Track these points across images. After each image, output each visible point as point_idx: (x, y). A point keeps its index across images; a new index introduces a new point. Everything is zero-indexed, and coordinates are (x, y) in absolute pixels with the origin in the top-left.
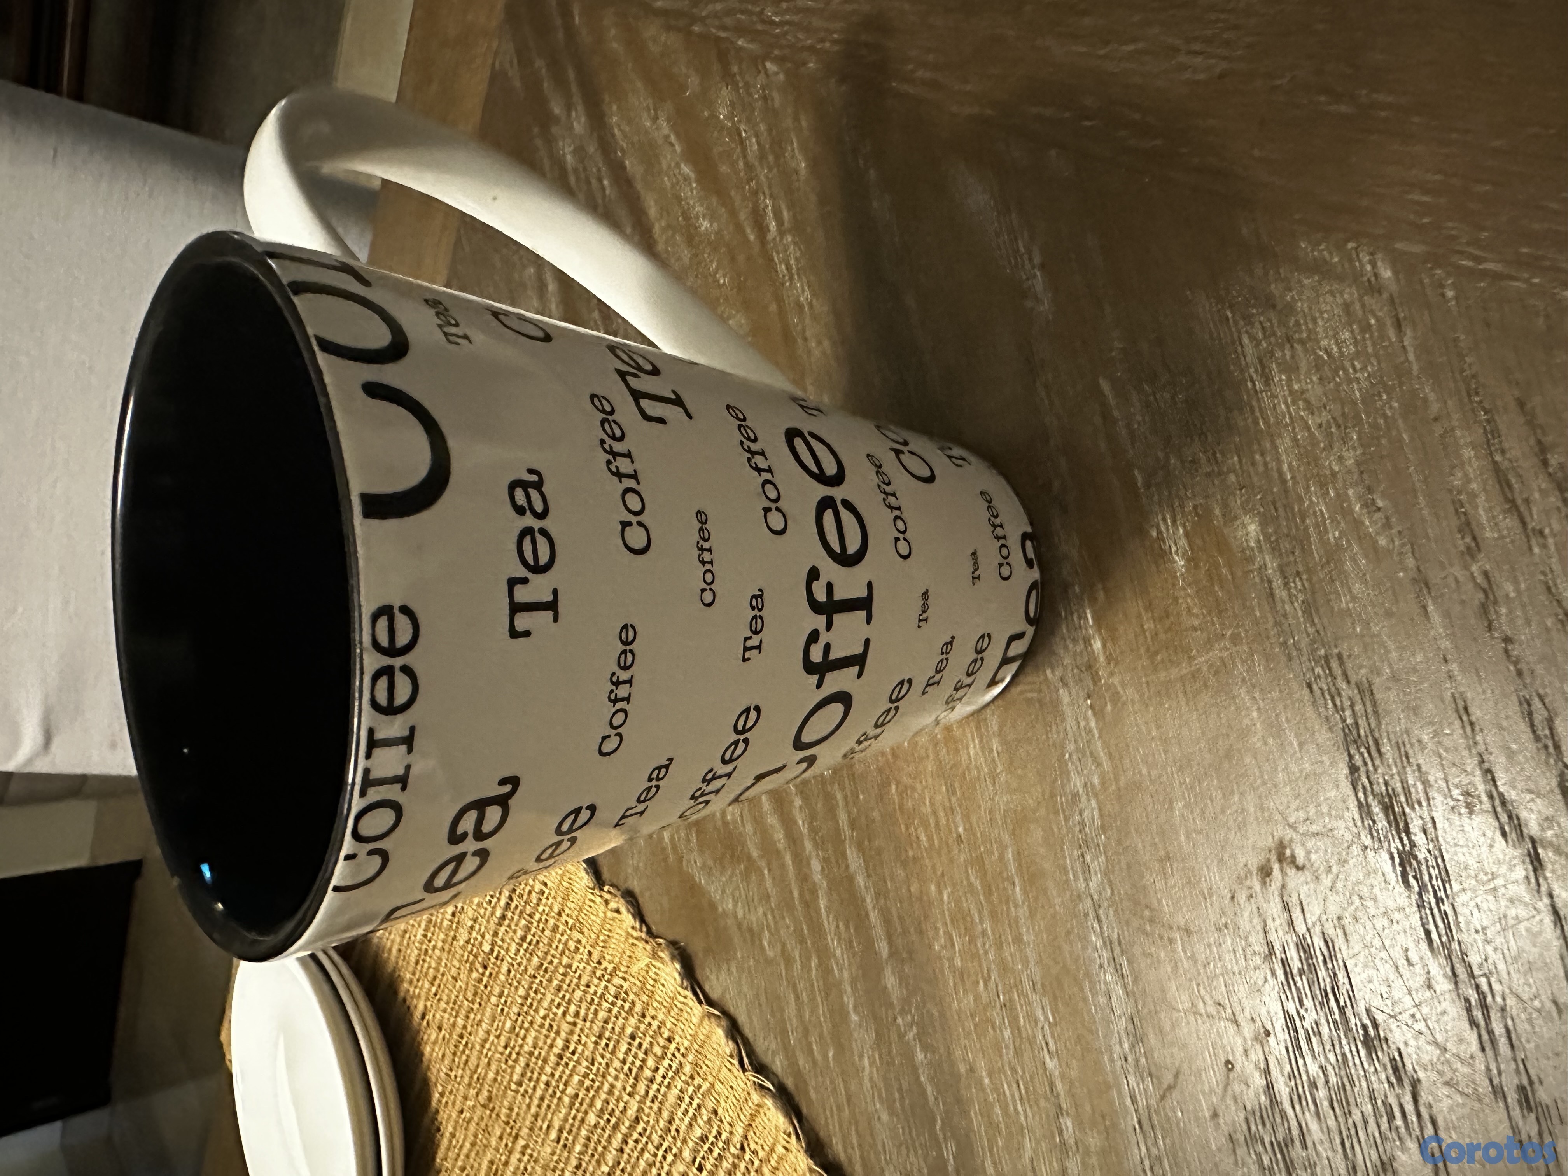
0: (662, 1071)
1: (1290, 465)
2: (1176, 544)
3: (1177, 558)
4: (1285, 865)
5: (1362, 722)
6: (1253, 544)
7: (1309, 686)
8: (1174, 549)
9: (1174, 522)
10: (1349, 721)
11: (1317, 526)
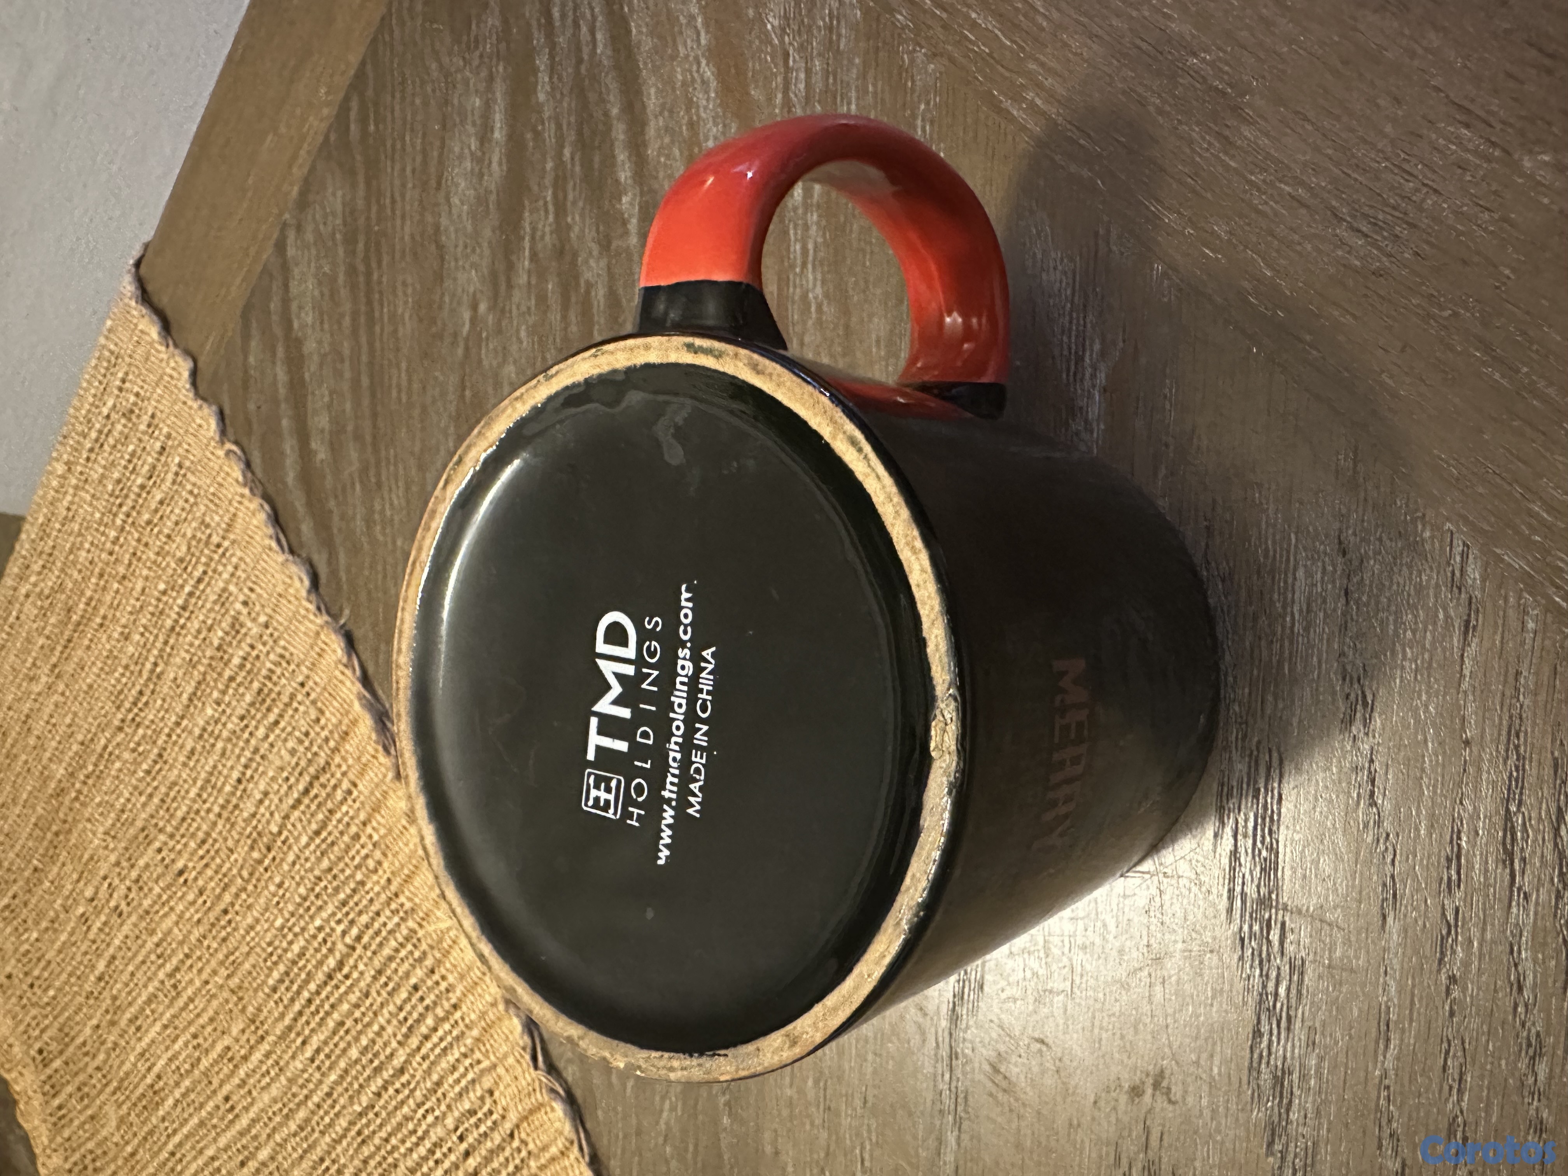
0: (440, 1033)
4: (1158, 1093)
5: (1282, 995)
10: (1271, 989)
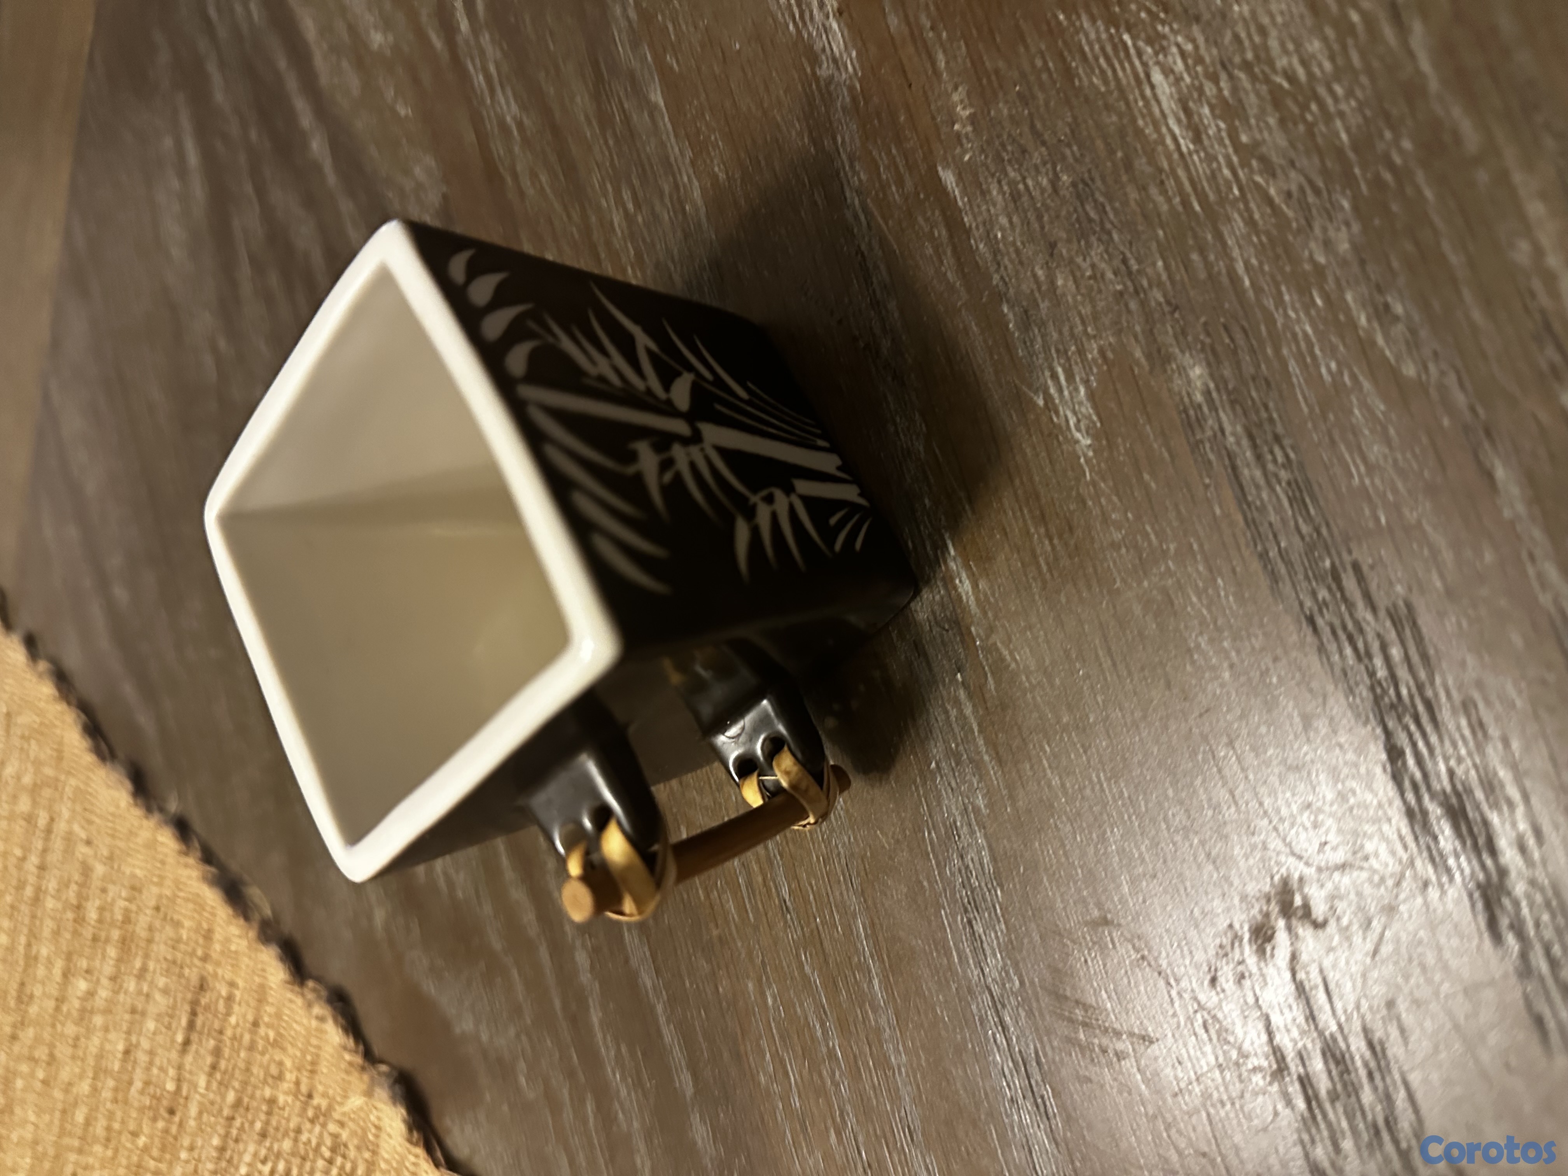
1: (1247, 264)
2: (1075, 413)
3: (1078, 435)
4: (1294, 922)
5: (1402, 673)
6: (1199, 398)
7: (1311, 621)
8: (1072, 422)
9: (1070, 378)
10: (1382, 673)
11: (1300, 358)
